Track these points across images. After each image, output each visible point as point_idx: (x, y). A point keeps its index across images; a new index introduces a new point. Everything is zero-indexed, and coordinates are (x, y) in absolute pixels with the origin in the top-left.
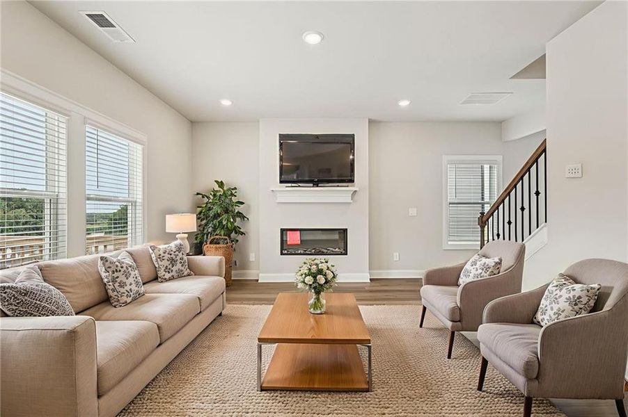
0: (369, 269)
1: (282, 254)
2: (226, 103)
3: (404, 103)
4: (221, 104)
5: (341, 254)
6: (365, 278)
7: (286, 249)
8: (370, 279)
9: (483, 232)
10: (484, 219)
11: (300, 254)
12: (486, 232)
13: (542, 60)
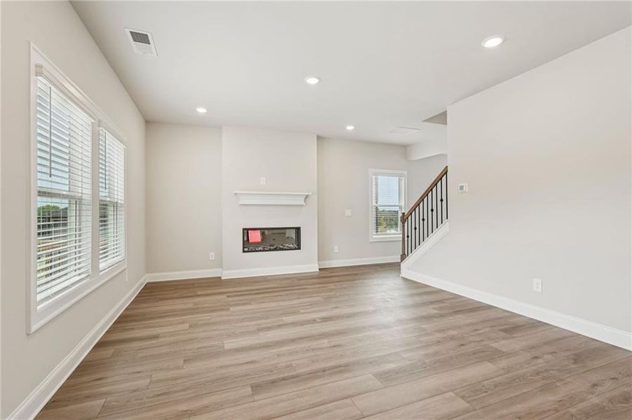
0: (319, 260)
1: (244, 252)
2: (201, 110)
3: (350, 128)
4: (197, 112)
5: (296, 249)
6: (314, 268)
7: (248, 246)
8: (319, 269)
9: (404, 226)
10: (405, 217)
11: (260, 251)
12: (406, 227)
13: (444, 114)
